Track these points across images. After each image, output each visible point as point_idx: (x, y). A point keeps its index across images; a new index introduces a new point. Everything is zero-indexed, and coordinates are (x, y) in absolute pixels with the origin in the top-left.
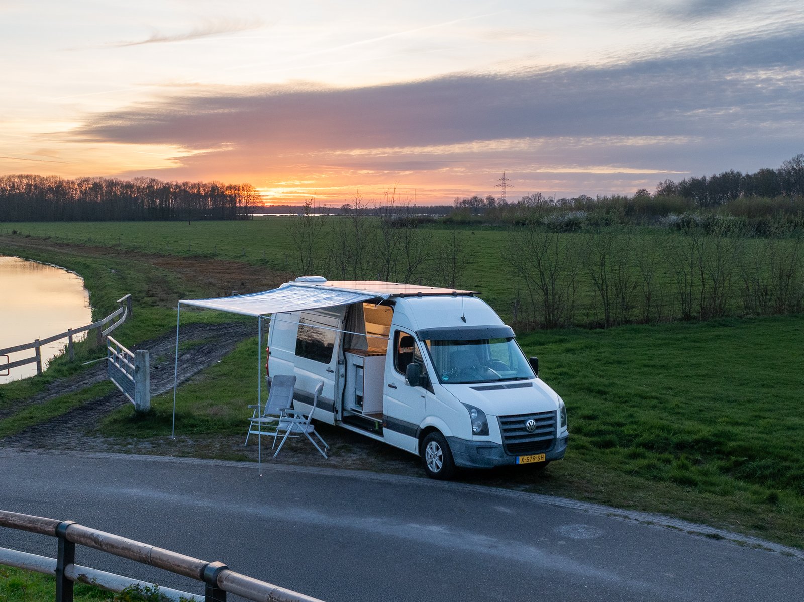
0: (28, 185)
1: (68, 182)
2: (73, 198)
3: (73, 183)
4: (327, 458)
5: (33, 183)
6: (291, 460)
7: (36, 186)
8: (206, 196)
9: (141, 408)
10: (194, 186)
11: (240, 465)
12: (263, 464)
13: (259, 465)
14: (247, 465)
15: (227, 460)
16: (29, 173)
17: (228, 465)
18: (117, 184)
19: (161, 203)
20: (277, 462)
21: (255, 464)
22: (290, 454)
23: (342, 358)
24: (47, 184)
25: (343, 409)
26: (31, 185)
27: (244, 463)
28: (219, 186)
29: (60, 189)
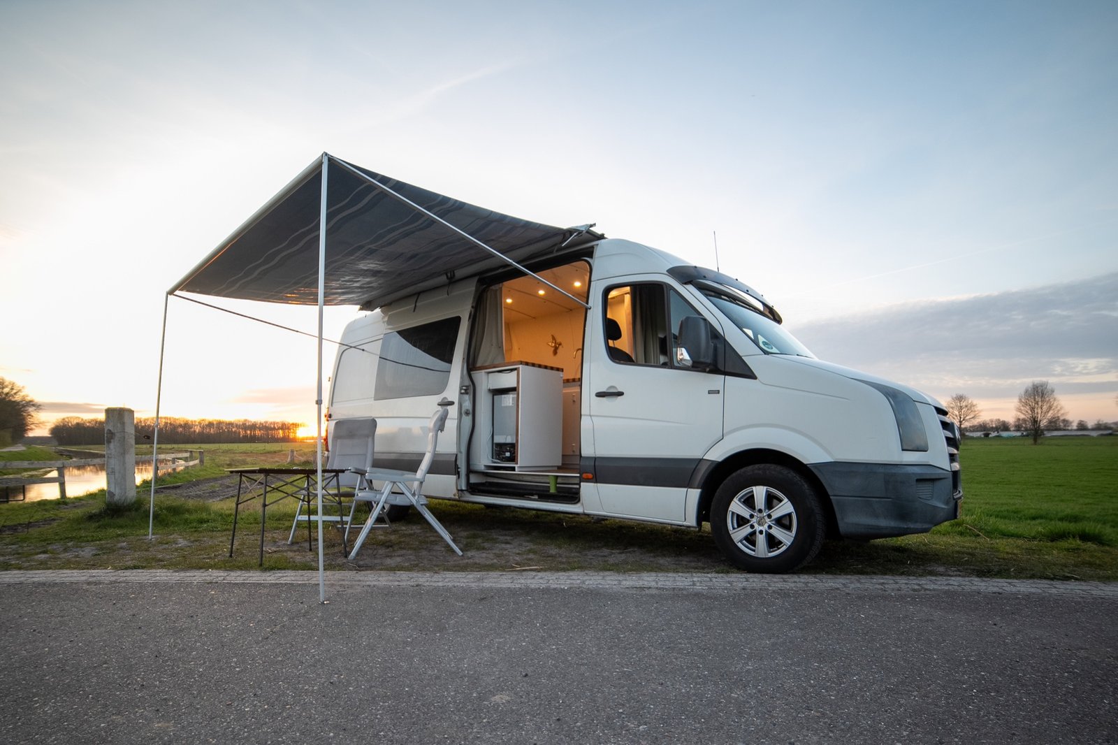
0: (166, 423)
1: (192, 421)
2: (195, 431)
3: (195, 421)
4: (460, 553)
5: (169, 422)
6: (389, 561)
7: (171, 424)
8: (279, 429)
9: (117, 498)
10: (271, 423)
11: (271, 578)
12: (328, 573)
13: (320, 577)
14: (289, 577)
15: (241, 569)
16: (166, 416)
17: (240, 580)
18: (223, 422)
19: (251, 433)
20: (360, 568)
21: (308, 573)
22: (381, 552)
23: (467, 382)
24: (178, 422)
25: (470, 471)
26: (167, 423)
27: (279, 574)
28: (286, 423)
29: (186, 426)
